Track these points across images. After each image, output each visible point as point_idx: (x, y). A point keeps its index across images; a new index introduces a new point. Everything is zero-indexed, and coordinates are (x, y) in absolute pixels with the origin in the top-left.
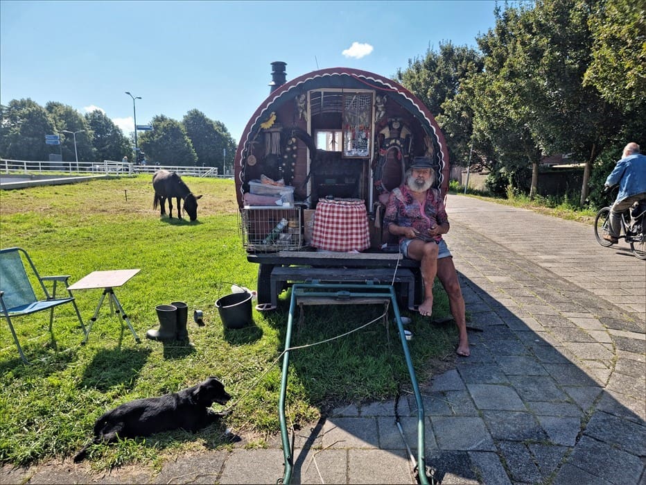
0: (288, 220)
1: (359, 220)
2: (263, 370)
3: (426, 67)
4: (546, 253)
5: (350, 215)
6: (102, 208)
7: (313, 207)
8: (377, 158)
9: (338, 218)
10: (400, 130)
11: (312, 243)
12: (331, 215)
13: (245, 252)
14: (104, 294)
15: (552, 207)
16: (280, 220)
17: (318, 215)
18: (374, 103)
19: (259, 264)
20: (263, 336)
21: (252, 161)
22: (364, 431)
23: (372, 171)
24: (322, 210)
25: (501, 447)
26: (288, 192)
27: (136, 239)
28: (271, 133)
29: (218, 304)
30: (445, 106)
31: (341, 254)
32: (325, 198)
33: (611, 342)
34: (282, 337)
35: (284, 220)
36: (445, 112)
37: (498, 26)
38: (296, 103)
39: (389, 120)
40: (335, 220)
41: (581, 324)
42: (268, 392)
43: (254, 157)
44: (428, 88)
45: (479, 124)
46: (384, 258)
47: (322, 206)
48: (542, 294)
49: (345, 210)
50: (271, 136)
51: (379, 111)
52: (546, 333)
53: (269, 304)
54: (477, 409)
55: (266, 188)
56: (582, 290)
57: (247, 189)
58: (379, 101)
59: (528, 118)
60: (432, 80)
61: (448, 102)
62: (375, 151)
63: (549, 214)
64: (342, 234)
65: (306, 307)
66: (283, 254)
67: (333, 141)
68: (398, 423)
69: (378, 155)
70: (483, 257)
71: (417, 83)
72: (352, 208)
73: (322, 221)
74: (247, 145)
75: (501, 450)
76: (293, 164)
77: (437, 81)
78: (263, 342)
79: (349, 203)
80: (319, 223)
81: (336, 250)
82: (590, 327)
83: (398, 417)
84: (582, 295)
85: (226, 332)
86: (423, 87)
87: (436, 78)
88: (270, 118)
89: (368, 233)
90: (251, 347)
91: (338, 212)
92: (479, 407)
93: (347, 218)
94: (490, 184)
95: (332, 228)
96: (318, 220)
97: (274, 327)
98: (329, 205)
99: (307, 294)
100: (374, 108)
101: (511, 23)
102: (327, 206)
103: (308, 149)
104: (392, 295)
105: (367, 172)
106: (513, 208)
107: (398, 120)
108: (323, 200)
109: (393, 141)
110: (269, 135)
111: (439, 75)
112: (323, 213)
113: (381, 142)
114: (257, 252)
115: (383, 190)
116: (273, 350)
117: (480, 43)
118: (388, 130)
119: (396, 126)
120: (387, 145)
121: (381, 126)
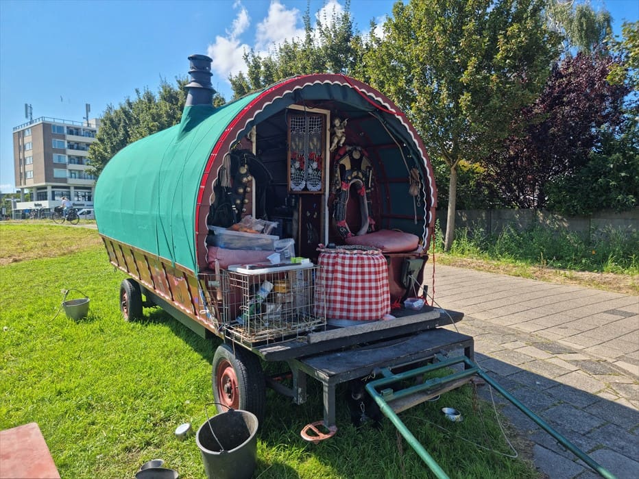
8: (338, 193)
10: (360, 160)
18: (329, 127)
23: (327, 208)
37: (250, 70)
39: (349, 149)
55: (245, 238)
57: (214, 241)
62: (330, 185)
66: (315, 338)
100: (329, 133)
107: (358, 148)
113: (341, 173)
115: (347, 232)
117: (233, 84)
118: (349, 160)
119: (356, 156)
120: (349, 178)
121: (340, 155)
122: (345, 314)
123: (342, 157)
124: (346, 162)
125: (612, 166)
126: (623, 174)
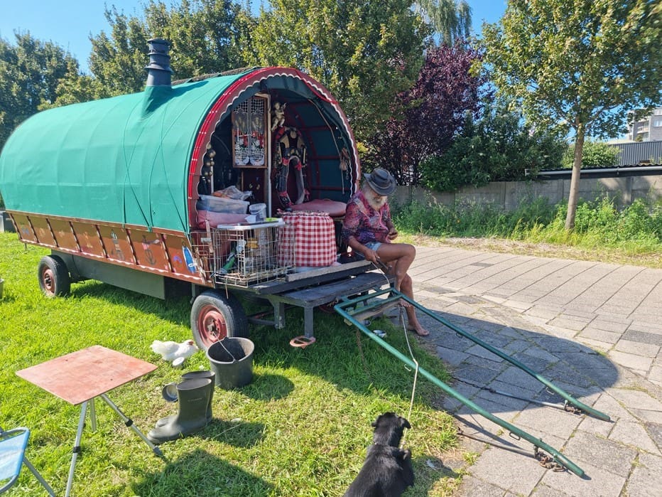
10: (296, 140)
23: (270, 181)
39: (286, 129)
51: (277, 118)
58: (278, 108)
68: (496, 392)
83: (485, 389)
107: (295, 129)
115: (288, 201)
118: (287, 139)
119: (293, 136)
120: (289, 155)
121: (280, 135)
122: (306, 262)
123: (282, 137)
124: (285, 141)
125: (473, 147)
126: (481, 154)
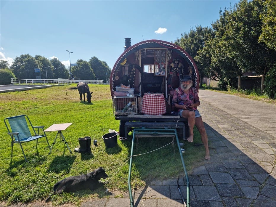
0: (132, 102)
1: (161, 102)
2: (121, 165)
3: (190, 36)
4: (245, 115)
5: (157, 100)
6: (57, 98)
7: (142, 96)
8: (169, 76)
9: (152, 101)
10: (178, 64)
11: (142, 111)
12: (149, 100)
13: (114, 116)
14: (58, 133)
15: (248, 95)
16: (128, 102)
17: (144, 100)
18: (167, 53)
19: (120, 121)
20: (122, 151)
21: (117, 78)
22: (164, 191)
23: (167, 81)
24: (146, 98)
25: (224, 199)
26: (132, 90)
27: (70, 110)
28: (125, 67)
29: (103, 137)
30: (199, 52)
31: (154, 116)
32: (147, 93)
33: (274, 154)
34: (129, 151)
35: (130, 102)
36: (199, 55)
37: (221, 18)
38: (135, 54)
39: (173, 60)
40: (151, 102)
41: (260, 146)
42: (124, 174)
43: (118, 76)
44: (192, 45)
45: (214, 60)
46: (172, 118)
47: (146, 96)
48: (243, 133)
49: (155, 98)
50: (125, 68)
51: (169, 56)
52: (244, 150)
53: (124, 137)
54: (213, 183)
55: (123, 89)
56: (261, 131)
57: (115, 90)
58: (169, 52)
59: (236, 56)
60: (193, 41)
61: (200, 50)
62: (168, 73)
63: (247, 98)
64: (154, 108)
65: (139, 139)
66: (130, 116)
67: (151, 69)
68: (179, 188)
69: (169, 74)
70: (217, 117)
71: (186, 43)
72: (158, 97)
73: (146, 102)
74: (115, 72)
75: (224, 200)
76: (134, 79)
77: (195, 42)
78: (122, 153)
79: (157, 95)
80: (145, 103)
81: (152, 114)
82: (265, 148)
83: (179, 186)
84: (261, 133)
85: (107, 149)
86: (189, 45)
87: (194, 41)
88: (124, 61)
89: (165, 107)
90: (117, 155)
91: (152, 99)
92: (214, 182)
93: (156, 101)
94: (220, 85)
95: (150, 105)
96: (144, 102)
97: (126, 147)
98: (149, 95)
99: (140, 133)
100: (167, 56)
101: (226, 17)
102: (148, 96)
103: (140, 73)
104: (176, 133)
105: (165, 81)
106: (230, 95)
107: (177, 60)
108: (146, 94)
109: (175, 69)
110: (124, 67)
111: (196, 39)
112: (146, 99)
113: (170, 69)
114: (119, 116)
115: (171, 89)
116: (126, 156)
117: (213, 26)
118: (173, 64)
119: (176, 62)
120: (173, 70)
121: (170, 63)
